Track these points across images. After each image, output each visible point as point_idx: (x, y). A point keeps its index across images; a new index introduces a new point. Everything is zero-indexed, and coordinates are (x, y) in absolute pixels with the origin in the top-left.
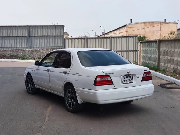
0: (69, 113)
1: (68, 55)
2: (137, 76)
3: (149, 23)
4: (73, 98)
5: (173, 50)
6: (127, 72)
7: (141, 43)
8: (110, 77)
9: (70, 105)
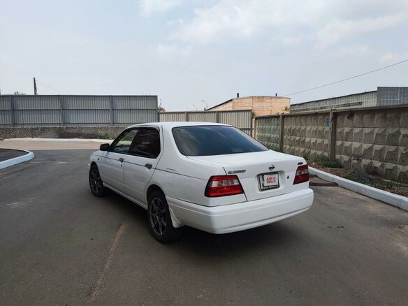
0: (157, 242)
1: (155, 133)
2: (286, 174)
3: (259, 97)
4: (164, 214)
5: (303, 128)
6: (270, 168)
7: (256, 119)
8: (238, 179)
9: (157, 227)
